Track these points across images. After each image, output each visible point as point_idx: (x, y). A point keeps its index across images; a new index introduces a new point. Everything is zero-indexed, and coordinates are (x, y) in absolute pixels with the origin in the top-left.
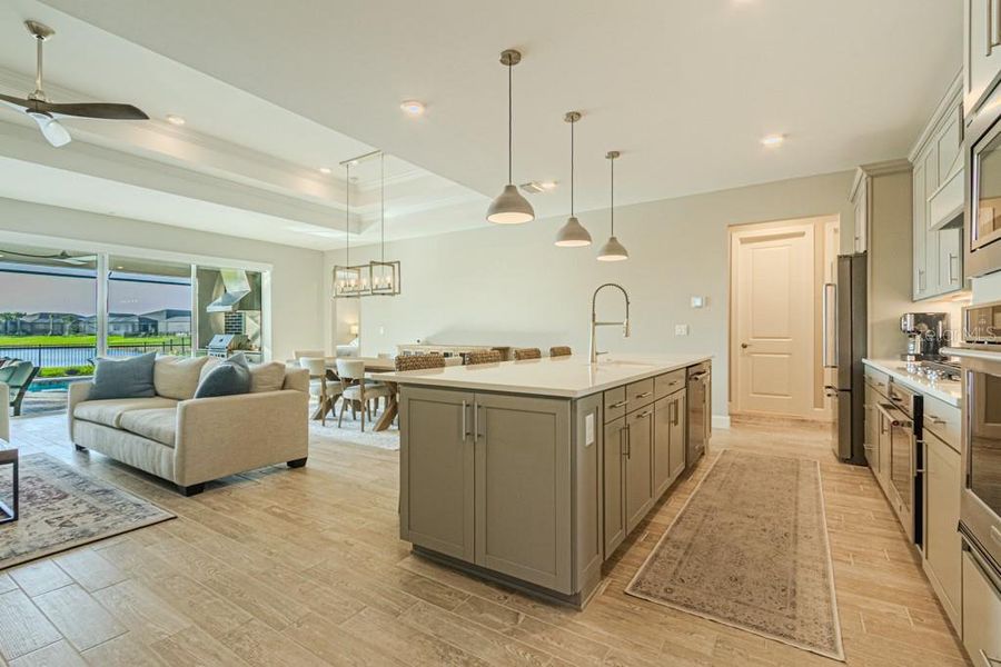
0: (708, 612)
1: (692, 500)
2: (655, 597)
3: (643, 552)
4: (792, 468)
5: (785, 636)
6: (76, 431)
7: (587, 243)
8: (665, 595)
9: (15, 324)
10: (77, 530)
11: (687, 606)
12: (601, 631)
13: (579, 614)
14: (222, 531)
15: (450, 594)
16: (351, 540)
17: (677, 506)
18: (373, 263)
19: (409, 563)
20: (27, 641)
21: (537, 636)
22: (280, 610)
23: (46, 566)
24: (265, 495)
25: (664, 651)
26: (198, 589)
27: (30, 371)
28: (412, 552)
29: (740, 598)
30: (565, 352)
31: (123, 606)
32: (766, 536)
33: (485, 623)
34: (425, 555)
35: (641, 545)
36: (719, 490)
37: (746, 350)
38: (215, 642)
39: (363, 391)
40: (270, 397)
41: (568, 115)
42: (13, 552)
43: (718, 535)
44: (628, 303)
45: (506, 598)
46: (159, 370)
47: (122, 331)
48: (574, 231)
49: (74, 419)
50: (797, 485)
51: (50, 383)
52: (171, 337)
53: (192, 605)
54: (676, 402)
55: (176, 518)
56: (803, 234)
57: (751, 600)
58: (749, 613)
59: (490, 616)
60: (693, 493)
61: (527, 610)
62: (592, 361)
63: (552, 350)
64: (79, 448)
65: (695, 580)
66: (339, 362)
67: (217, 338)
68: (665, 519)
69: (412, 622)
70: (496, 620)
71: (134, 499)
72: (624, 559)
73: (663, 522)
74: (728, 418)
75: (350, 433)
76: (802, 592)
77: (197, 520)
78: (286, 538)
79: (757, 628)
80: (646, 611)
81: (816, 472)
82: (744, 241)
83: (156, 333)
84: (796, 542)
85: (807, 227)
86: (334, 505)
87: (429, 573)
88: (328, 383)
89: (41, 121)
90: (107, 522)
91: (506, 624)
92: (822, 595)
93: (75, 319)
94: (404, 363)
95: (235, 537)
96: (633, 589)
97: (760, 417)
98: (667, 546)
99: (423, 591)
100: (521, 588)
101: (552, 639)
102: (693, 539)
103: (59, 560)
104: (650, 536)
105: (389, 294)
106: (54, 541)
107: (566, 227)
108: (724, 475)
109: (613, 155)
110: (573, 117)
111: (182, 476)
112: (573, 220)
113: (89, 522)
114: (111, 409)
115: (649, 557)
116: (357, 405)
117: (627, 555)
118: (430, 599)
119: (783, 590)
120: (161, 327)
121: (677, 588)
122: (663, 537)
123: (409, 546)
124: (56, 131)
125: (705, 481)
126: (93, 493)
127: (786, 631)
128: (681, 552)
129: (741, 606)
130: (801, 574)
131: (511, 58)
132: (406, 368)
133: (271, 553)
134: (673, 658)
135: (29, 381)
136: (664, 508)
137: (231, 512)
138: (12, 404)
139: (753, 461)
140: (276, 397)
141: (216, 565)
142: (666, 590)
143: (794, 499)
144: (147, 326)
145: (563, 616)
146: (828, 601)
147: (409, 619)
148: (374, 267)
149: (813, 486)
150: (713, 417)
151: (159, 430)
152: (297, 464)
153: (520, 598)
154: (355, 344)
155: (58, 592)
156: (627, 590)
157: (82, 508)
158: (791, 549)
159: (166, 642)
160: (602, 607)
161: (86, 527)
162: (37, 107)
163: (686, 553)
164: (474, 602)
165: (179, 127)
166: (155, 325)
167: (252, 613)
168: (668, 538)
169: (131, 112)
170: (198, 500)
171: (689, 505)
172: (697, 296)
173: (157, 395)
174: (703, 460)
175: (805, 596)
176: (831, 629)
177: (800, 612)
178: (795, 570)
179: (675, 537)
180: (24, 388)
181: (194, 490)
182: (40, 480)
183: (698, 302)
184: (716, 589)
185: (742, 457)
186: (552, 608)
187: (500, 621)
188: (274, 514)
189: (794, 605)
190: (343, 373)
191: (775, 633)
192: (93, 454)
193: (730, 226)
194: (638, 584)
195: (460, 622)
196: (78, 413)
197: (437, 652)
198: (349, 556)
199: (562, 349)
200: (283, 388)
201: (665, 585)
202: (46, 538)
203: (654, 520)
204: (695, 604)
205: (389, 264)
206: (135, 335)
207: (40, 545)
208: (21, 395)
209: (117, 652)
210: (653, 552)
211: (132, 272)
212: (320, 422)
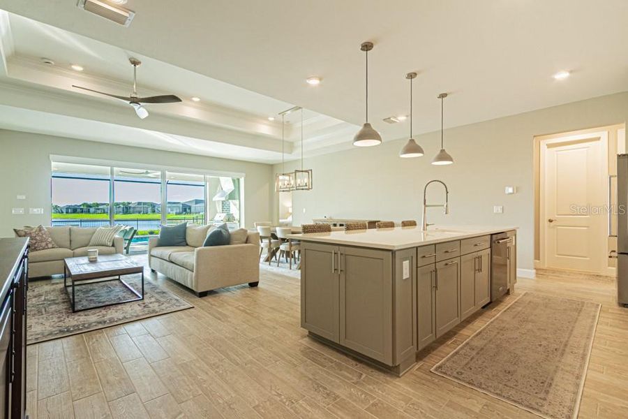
0: (483, 388)
1: (492, 322)
2: (450, 375)
3: (448, 350)
4: (577, 307)
5: (533, 409)
6: (151, 262)
7: (421, 155)
8: (456, 375)
9: (126, 208)
10: (151, 309)
11: (469, 383)
12: (409, 389)
13: (398, 379)
14: (214, 316)
15: (325, 359)
16: (277, 327)
17: (479, 325)
18: (296, 171)
19: (306, 342)
20: (130, 356)
21: (371, 387)
22: (238, 356)
23: (138, 325)
24: (237, 300)
25: (447, 405)
26: (201, 342)
27: (133, 231)
28: (308, 336)
29: (508, 384)
30: (413, 224)
31: (169, 346)
32: (540, 349)
33: (342, 376)
34: (315, 337)
35: (448, 346)
36: (514, 318)
37: (552, 224)
38: (207, 367)
39: (291, 245)
40: (239, 247)
41: (408, 74)
42: (125, 317)
43: (504, 345)
44: (447, 193)
45: (356, 365)
46: (188, 232)
47: (174, 212)
48: (413, 147)
49: (151, 256)
50: (577, 319)
51: (142, 238)
52: (197, 215)
53: (198, 349)
54: (480, 257)
55: (193, 307)
56: (599, 139)
57: (516, 385)
58: (513, 392)
59: (346, 373)
60: (493, 319)
61: (366, 373)
62: (424, 230)
63: (403, 222)
64: (153, 271)
65: (480, 369)
66: (278, 229)
67: (218, 215)
68: (469, 332)
69: (303, 371)
70: (348, 375)
71: (176, 297)
72: (435, 352)
73: (466, 333)
74: (534, 271)
75: (284, 270)
76: (556, 385)
77: (203, 309)
78: (244, 322)
79: (515, 401)
80: (441, 382)
81: (596, 312)
82: (549, 146)
83: (190, 213)
84: (562, 354)
85: (603, 133)
86: (271, 308)
87: (316, 347)
88: (272, 241)
89: (136, 107)
90: (163, 307)
91: (354, 378)
92: (571, 388)
93: (153, 205)
94: (307, 229)
95: (220, 319)
96: (436, 370)
97: (561, 272)
98: (466, 348)
99: (311, 356)
100: (366, 361)
101: (379, 389)
102: (485, 346)
103: (143, 322)
104: (455, 341)
105: (306, 189)
106: (141, 314)
107: (407, 146)
108: (520, 309)
109: (443, 96)
110: (411, 76)
111: (197, 287)
112: (412, 141)
113: (155, 306)
114: (167, 251)
115: (452, 353)
116: (288, 254)
117: (437, 350)
118: (314, 360)
119: (543, 383)
120: (193, 209)
121: (465, 372)
122: (465, 342)
123: (306, 332)
124: (142, 111)
125: (505, 311)
126: (158, 293)
127: (536, 406)
128: (474, 353)
129: (508, 388)
130: (559, 374)
131: (367, 47)
132: (308, 232)
133: (236, 329)
134: (452, 410)
135: (132, 237)
136: (470, 326)
137: (219, 307)
138: (125, 248)
139: (547, 301)
140: (242, 248)
141: (210, 332)
142: (458, 373)
143: (570, 328)
144: (186, 209)
145: (388, 378)
146: (576, 393)
147: (301, 369)
148: (297, 174)
149: (590, 320)
150: (517, 269)
151: (187, 262)
152: (254, 285)
153: (364, 366)
154: (290, 219)
155: (142, 337)
156: (431, 370)
157: (153, 300)
158: (557, 359)
159: (186, 364)
160: (413, 377)
161: (155, 308)
162: (135, 101)
163: (478, 353)
164: (338, 365)
165: (196, 102)
166: (190, 208)
167: (224, 356)
168: (467, 344)
169: (174, 99)
170: (204, 300)
171: (488, 325)
172: (510, 186)
173: (187, 245)
174: (508, 298)
175: (558, 388)
176: (571, 410)
177: (550, 397)
178: (555, 371)
179: (473, 343)
180: (130, 240)
181: (203, 295)
182: (136, 285)
183: (510, 190)
184: (493, 376)
185: (538, 298)
186: (383, 374)
187: (351, 376)
188: (240, 310)
189: (547, 392)
190: (279, 235)
191: (527, 406)
192: (159, 274)
193: (535, 136)
194: (440, 367)
195: (328, 374)
196: (152, 253)
197: (314, 387)
198: (274, 334)
199: (410, 222)
200: (246, 243)
201: (458, 370)
202: (138, 312)
203: (461, 332)
204: (475, 383)
205: (306, 171)
206: (180, 214)
207: (135, 314)
208: (129, 244)
209: (165, 366)
210: (455, 351)
211: (178, 180)
212: (268, 263)
